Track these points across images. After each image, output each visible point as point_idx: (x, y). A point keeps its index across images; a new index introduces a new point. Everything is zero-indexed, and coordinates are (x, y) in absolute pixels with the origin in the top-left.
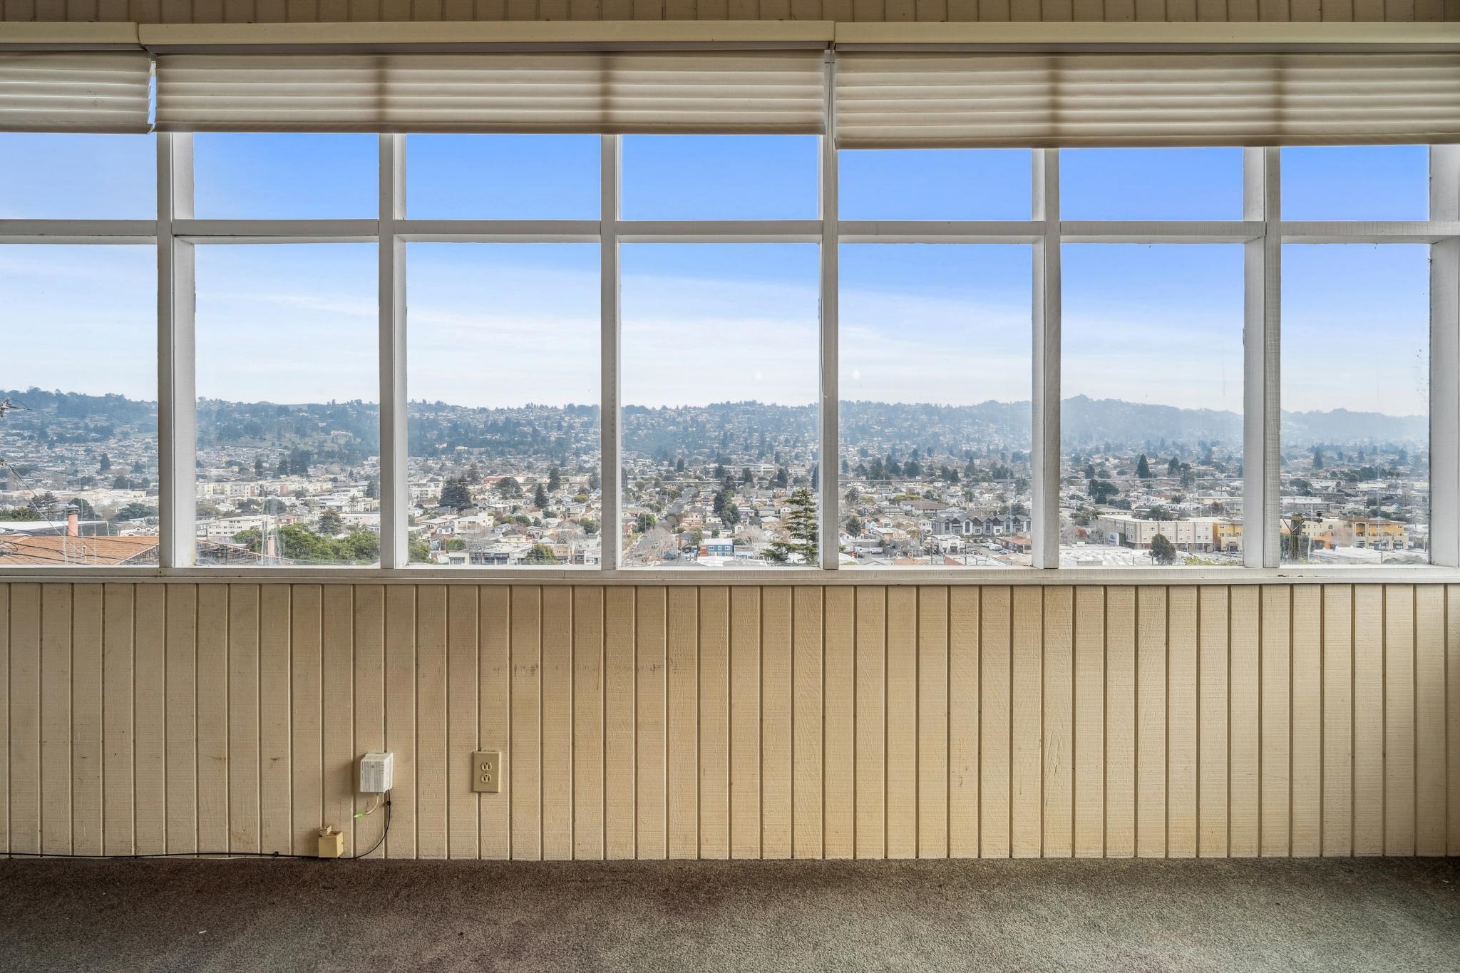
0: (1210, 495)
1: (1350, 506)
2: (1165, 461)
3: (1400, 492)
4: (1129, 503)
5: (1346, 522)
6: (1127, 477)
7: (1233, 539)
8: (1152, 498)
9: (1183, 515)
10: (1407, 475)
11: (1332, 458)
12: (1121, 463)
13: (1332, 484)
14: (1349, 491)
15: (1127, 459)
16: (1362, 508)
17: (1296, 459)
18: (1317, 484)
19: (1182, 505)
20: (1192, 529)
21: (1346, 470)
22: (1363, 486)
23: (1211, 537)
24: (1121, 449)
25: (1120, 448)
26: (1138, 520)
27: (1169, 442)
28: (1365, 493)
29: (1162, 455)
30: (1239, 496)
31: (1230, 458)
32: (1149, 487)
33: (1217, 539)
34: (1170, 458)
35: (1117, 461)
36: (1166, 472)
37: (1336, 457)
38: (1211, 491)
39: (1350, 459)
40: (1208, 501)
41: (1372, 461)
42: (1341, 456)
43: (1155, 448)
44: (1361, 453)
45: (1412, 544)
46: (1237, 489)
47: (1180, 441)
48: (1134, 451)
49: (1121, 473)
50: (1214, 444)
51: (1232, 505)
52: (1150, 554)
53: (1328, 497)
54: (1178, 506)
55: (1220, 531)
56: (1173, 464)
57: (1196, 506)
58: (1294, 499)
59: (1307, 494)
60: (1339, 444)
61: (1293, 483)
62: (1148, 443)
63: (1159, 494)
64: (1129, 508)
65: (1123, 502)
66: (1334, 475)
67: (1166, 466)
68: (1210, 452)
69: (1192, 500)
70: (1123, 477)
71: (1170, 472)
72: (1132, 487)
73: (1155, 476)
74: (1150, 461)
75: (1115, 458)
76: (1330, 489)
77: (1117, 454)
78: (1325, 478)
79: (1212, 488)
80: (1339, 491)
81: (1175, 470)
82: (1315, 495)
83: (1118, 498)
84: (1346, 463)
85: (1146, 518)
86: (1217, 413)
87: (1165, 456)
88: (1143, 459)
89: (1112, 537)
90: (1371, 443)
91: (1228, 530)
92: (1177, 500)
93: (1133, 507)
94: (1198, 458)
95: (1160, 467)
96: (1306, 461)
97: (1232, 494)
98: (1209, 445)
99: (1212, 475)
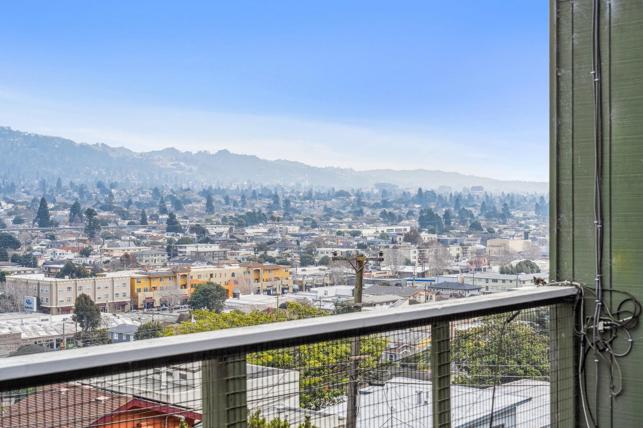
0: (118, 246)
1: (243, 252)
2: (65, 206)
3: (278, 236)
4: (35, 259)
5: (245, 269)
6: (25, 225)
7: (149, 294)
8: (59, 251)
9: (96, 271)
10: (283, 219)
11: (220, 202)
12: (16, 209)
13: (225, 229)
14: (240, 237)
15: (22, 204)
16: (253, 253)
17: (191, 203)
18: (212, 231)
19: (92, 259)
20: (109, 285)
21: (233, 215)
22: (250, 231)
23: (128, 294)
24: (14, 191)
25: (12, 188)
26: (53, 279)
27: (65, 183)
28: (252, 239)
29: (59, 198)
30: (145, 245)
31: (130, 202)
32: (52, 237)
33: (134, 296)
34: (72, 203)
35: (10, 206)
36: (67, 219)
37: (223, 201)
38: (118, 242)
39: (235, 204)
40: (118, 253)
41: (252, 205)
42: (227, 199)
43: (51, 190)
44: (243, 197)
45: (296, 287)
46: (142, 237)
47: (78, 181)
48: (28, 193)
49: (18, 221)
50: (113, 186)
51: (141, 254)
52: (74, 319)
53: (224, 244)
54: (87, 260)
55: (137, 286)
56: (75, 209)
57: (106, 258)
58: (197, 247)
59: (207, 241)
60: (225, 187)
61: (193, 229)
62: (43, 184)
63: (64, 245)
64: (35, 265)
65: (27, 257)
66: (224, 219)
67: (67, 212)
68: (111, 195)
69: (102, 251)
70: (21, 226)
71: (72, 220)
72: (33, 238)
73: (57, 224)
74: (50, 206)
75: (9, 202)
76: (224, 236)
77: (8, 196)
78: (218, 223)
79: (118, 237)
80: (232, 237)
81: (77, 216)
82: (212, 242)
83: (21, 252)
84: (232, 207)
85: (61, 275)
86: (113, 150)
87: (62, 200)
88: (43, 202)
89: (29, 302)
90: (250, 187)
91: (145, 284)
92: (86, 253)
93: (40, 263)
94: (99, 203)
95: (59, 213)
96: (198, 205)
97: (138, 244)
98: (108, 187)
99: (116, 222)
